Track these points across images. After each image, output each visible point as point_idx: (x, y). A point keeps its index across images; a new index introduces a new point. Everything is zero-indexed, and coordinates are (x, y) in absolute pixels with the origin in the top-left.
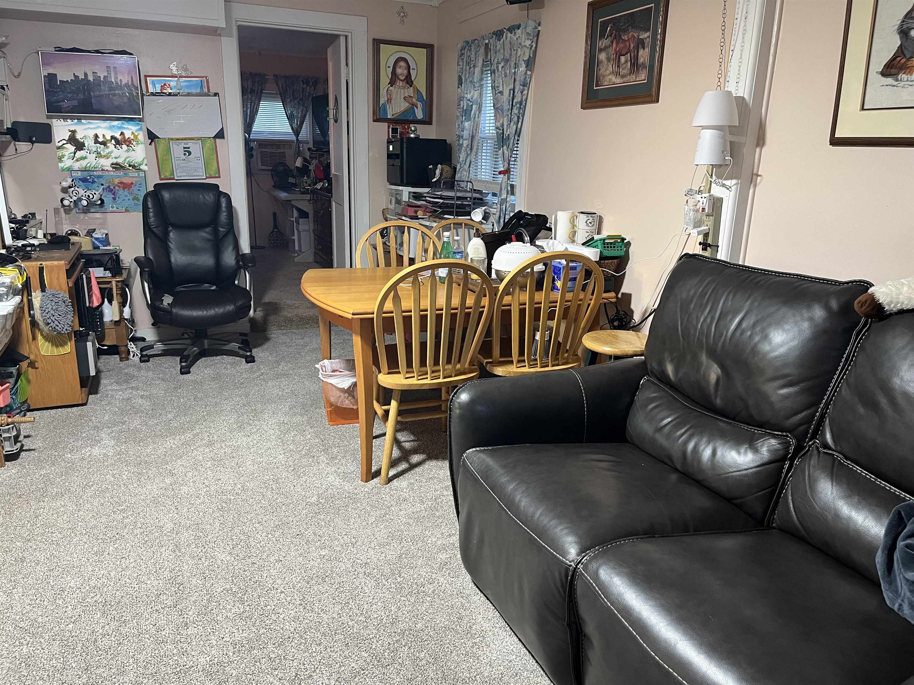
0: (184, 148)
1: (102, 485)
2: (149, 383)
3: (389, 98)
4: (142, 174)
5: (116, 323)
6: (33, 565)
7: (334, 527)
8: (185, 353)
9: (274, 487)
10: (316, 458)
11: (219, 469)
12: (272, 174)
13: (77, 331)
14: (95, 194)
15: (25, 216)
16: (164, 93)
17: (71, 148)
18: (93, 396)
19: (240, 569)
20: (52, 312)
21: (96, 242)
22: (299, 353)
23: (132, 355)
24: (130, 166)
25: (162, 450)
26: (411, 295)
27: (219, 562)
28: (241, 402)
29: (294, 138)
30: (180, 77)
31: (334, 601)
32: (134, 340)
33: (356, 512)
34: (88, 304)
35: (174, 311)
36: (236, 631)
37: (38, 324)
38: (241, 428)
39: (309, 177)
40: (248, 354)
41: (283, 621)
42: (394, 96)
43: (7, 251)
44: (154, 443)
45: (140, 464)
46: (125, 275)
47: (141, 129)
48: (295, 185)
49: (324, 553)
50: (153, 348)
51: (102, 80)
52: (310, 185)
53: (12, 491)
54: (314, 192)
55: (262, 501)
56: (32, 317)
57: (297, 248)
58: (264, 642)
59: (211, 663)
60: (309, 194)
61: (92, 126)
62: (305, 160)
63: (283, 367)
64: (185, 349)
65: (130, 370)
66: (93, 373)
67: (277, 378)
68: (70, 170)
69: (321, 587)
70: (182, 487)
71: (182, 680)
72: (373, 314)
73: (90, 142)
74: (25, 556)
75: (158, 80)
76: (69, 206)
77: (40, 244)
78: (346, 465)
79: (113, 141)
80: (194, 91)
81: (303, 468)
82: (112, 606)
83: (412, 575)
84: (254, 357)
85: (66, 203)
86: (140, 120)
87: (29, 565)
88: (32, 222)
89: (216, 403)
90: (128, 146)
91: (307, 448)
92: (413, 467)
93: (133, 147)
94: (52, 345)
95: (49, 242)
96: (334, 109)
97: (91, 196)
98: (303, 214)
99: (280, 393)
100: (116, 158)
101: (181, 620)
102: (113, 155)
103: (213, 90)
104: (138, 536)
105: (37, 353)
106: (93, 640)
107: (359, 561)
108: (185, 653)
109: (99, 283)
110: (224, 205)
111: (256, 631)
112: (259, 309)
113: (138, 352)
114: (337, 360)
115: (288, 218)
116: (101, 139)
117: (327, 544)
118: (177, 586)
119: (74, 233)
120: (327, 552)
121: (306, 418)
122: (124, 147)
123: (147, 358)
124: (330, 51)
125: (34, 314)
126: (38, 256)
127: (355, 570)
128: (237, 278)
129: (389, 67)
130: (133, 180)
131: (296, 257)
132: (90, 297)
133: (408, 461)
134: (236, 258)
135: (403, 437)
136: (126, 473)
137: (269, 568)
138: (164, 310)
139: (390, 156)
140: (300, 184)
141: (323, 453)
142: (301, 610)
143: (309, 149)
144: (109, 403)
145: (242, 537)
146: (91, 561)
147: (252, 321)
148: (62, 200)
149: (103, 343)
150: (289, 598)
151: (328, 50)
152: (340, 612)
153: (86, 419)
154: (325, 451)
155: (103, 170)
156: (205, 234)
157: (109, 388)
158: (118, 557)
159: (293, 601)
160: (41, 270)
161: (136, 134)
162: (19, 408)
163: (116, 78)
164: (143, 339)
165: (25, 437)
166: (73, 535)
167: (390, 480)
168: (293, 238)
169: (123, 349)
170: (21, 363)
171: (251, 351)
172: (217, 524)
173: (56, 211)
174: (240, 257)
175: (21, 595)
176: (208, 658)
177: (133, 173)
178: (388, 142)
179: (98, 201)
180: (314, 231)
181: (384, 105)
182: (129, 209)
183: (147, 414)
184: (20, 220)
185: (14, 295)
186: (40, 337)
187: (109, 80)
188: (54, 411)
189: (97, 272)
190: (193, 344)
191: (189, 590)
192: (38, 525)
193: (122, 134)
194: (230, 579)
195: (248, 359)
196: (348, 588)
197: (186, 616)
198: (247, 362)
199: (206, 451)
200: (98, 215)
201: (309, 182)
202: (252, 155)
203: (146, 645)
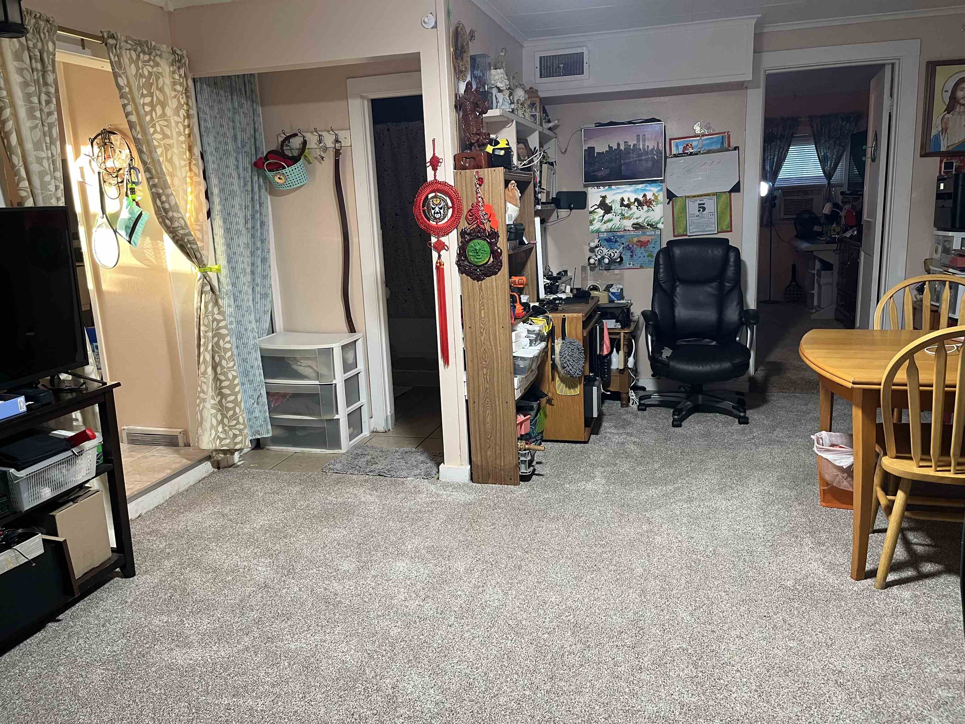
0: (699, 204)
1: (590, 518)
2: (642, 431)
3: (944, 127)
4: (658, 232)
5: (621, 372)
6: (527, 574)
7: (809, 620)
8: (679, 407)
9: (747, 559)
10: (799, 538)
11: (693, 527)
12: (795, 223)
13: (587, 376)
14: (616, 252)
15: (559, 273)
16: (685, 153)
17: (601, 212)
18: (594, 436)
19: (699, 633)
20: (568, 357)
21: (612, 296)
22: (799, 421)
23: (631, 402)
24: (648, 225)
25: (644, 497)
26: (933, 365)
27: (679, 619)
28: (726, 464)
29: (825, 182)
30: (703, 136)
31: (794, 700)
32: (636, 388)
33: (838, 610)
34: (598, 353)
35: (671, 364)
36: (686, 693)
37: (557, 367)
38: (722, 490)
39: (838, 224)
40: (742, 414)
41: (734, 700)
42: (950, 124)
43: (540, 304)
44: (638, 488)
45: (623, 506)
46: (633, 326)
47: (661, 190)
48: (821, 234)
49: (791, 645)
50: (650, 398)
51: (632, 148)
52: (838, 234)
53: (521, 507)
54: (841, 240)
55: (732, 570)
56: (553, 360)
57: (815, 303)
58: (711, 714)
59: (657, 714)
60: (836, 243)
61: (619, 191)
62: (836, 205)
63: (779, 433)
64: (679, 403)
65: (628, 417)
66: (595, 415)
67: (770, 444)
68: (598, 231)
69: (781, 680)
70: (656, 537)
71: (628, 720)
72: (880, 384)
73: (617, 206)
74: (522, 564)
75: (681, 142)
76: (594, 264)
77: (567, 298)
78: (835, 555)
79: (636, 203)
80: (714, 147)
81: (783, 546)
82: (581, 629)
83: (897, 703)
84: (747, 419)
85: (592, 261)
86: (662, 181)
87: (524, 573)
88: (564, 279)
89: (702, 461)
90: (648, 207)
91: (791, 526)
92: (922, 576)
93: (653, 208)
94: (566, 386)
95: (575, 296)
96: (872, 147)
97: (612, 255)
98: (827, 266)
99: (770, 461)
100: (637, 218)
101: (637, 663)
102: (635, 216)
103: (733, 145)
104: (612, 572)
105: (555, 392)
106: (561, 654)
107: (832, 666)
108: (634, 695)
109: (610, 334)
110: (732, 260)
111: (705, 701)
112: (761, 368)
113: (637, 401)
114: (838, 434)
115: (809, 271)
116: (626, 203)
117: (798, 636)
118: (638, 629)
119: (595, 288)
120: (795, 644)
121: (795, 492)
122: (645, 207)
123: (644, 407)
124: (873, 83)
125: (554, 358)
126: (563, 309)
127: (826, 675)
128: (739, 334)
129: (946, 91)
130: (649, 238)
131: (814, 313)
132: (601, 346)
133: (916, 568)
134: (740, 314)
135: (916, 538)
136: (611, 512)
137: (728, 641)
138: (662, 362)
139: (940, 196)
140: (827, 233)
141: (808, 535)
142: (756, 697)
143: (842, 193)
144: (606, 445)
145: (706, 602)
146: (571, 583)
147: (752, 380)
148: (589, 259)
149: (608, 389)
150: (745, 680)
151: (872, 81)
152: (798, 714)
153: (586, 455)
154: (812, 533)
155: (625, 230)
156: (710, 289)
157: (608, 430)
158: (593, 587)
159: (749, 684)
160: (564, 320)
161: (657, 195)
162: (535, 437)
163: (644, 145)
164: (644, 389)
165: (537, 463)
166: (560, 557)
167: (888, 585)
168: (813, 292)
169: (624, 396)
170: (541, 399)
171: (745, 412)
172: (683, 581)
173: (584, 269)
174: (745, 313)
175: (513, 596)
176: (655, 709)
177: (650, 232)
178: (938, 180)
179: (617, 259)
180: (838, 284)
181: (937, 137)
182: (643, 265)
183: (636, 460)
184: (555, 277)
185: (541, 341)
186: (557, 379)
187: (638, 147)
188: (562, 445)
189: (610, 324)
190: (687, 399)
191: (648, 636)
192: (536, 541)
193: (645, 196)
194: (688, 639)
195: (741, 420)
196: (813, 692)
197: (641, 661)
198: (740, 423)
199: (684, 506)
200: (617, 272)
201: (838, 229)
202: (775, 204)
203: (603, 675)
